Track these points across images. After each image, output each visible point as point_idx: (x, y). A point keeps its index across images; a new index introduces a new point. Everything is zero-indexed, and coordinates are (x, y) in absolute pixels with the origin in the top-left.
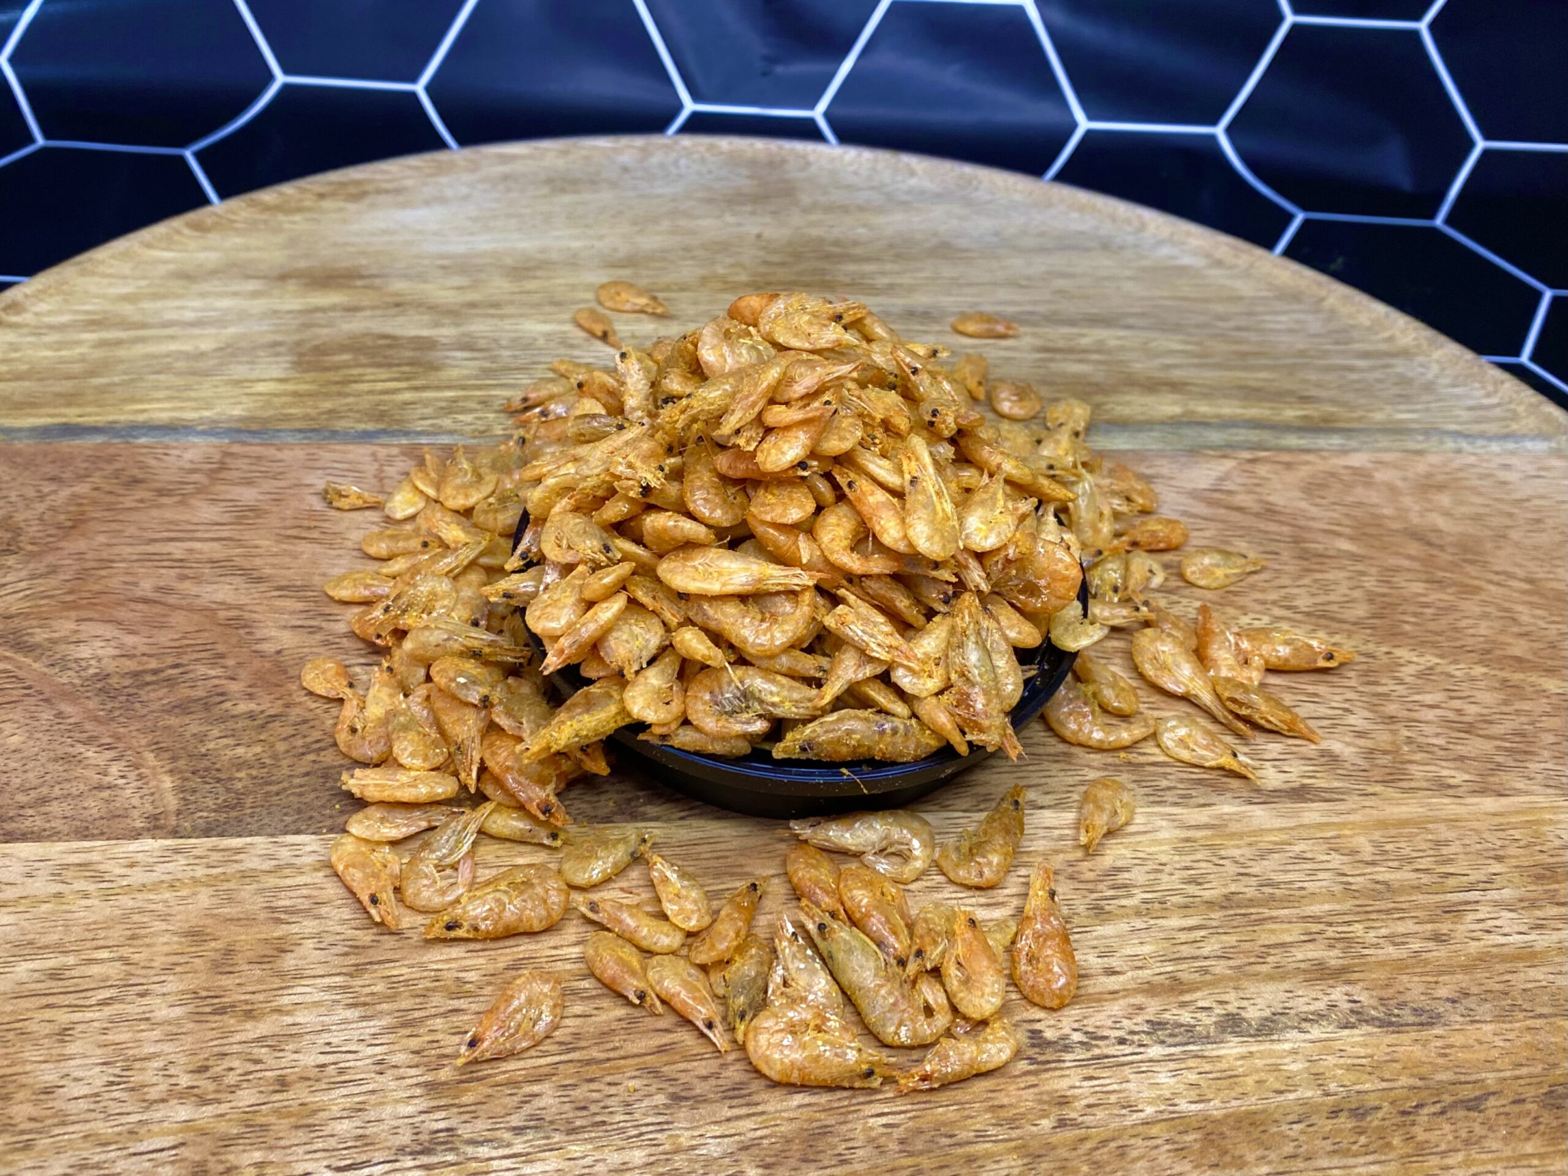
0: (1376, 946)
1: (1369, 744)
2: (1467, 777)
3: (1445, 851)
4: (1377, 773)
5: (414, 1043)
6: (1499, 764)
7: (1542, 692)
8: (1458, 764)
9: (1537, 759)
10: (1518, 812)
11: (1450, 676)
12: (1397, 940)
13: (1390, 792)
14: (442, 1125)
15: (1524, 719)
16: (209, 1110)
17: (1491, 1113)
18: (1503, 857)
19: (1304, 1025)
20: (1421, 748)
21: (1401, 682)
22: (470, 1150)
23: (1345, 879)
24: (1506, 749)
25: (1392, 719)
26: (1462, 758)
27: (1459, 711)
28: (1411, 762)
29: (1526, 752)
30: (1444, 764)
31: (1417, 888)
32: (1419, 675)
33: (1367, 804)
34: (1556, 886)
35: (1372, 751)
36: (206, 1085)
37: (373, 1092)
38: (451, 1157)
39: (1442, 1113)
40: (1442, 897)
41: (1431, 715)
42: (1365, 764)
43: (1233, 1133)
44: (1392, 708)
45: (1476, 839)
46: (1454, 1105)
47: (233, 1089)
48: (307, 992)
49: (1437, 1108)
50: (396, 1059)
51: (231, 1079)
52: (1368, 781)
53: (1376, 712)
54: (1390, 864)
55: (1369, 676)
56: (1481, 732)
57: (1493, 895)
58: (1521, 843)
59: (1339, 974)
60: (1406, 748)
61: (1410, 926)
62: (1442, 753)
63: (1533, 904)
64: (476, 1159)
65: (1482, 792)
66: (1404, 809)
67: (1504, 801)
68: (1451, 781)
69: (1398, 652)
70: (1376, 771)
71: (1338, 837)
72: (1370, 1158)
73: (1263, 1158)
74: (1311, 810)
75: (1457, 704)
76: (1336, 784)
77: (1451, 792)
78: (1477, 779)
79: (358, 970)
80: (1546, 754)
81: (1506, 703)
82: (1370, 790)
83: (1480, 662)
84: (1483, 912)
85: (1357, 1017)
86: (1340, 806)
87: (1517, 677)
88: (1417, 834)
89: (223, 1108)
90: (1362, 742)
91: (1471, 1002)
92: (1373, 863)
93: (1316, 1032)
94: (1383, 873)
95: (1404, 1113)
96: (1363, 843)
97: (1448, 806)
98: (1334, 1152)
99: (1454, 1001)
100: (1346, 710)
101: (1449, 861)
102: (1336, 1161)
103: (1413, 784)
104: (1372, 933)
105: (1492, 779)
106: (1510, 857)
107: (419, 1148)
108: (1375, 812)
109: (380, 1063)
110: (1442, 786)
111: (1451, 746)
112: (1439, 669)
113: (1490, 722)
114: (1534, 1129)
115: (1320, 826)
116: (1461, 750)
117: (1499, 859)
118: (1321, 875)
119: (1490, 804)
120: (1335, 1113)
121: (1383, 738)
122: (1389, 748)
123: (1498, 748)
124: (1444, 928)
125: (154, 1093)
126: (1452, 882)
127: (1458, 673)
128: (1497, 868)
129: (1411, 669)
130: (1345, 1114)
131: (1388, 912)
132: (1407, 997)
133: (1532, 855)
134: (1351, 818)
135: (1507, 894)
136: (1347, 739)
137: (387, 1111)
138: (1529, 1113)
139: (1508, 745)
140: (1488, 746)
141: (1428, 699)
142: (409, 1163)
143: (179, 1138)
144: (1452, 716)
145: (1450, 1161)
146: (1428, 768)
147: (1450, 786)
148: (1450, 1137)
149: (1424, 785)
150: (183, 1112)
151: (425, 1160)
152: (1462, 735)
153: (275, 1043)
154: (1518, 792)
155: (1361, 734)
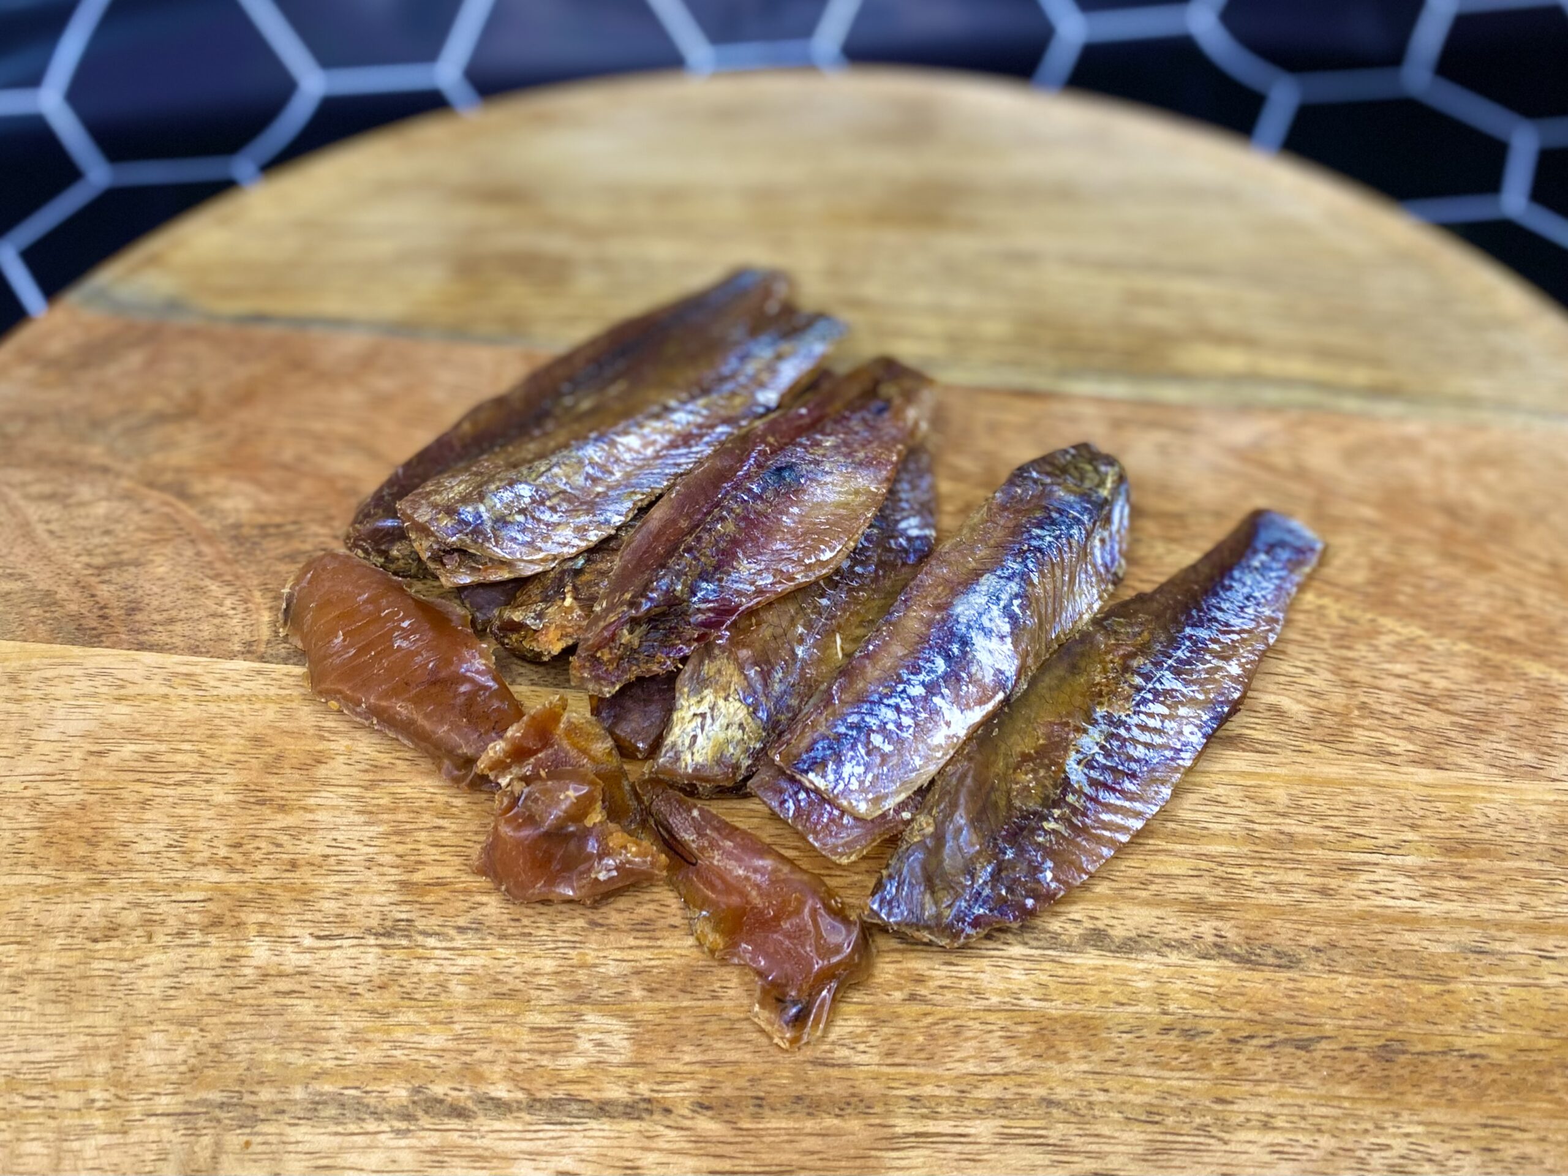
0: (1260, 890)
1: (1321, 704)
2: (1411, 747)
3: (1362, 813)
4: (1319, 733)
5: (400, 849)
6: (1449, 739)
7: (1523, 676)
8: (1407, 734)
9: (1491, 738)
10: (1450, 786)
11: (1429, 648)
12: (1283, 888)
13: (1325, 752)
14: (404, 916)
15: (1493, 699)
16: (235, 877)
17: (1318, 1055)
18: (1420, 826)
19: (1164, 949)
20: (1372, 714)
21: (1376, 649)
22: (420, 939)
23: (1251, 826)
24: (1462, 726)
25: (1353, 683)
26: (1411, 729)
27: (1426, 684)
28: (1357, 726)
29: (1482, 731)
30: (1391, 732)
31: (1321, 844)
32: (1398, 645)
33: (1302, 760)
34: (1465, 861)
35: (1321, 711)
36: (236, 857)
37: (359, 882)
38: (404, 942)
39: (1270, 1047)
40: (1343, 855)
41: (1395, 683)
42: (1310, 723)
43: (1065, 1032)
44: (1356, 674)
45: (1398, 806)
46: (1285, 1042)
47: (255, 864)
48: (329, 797)
49: (1268, 1041)
50: (382, 859)
51: (257, 856)
52: (1308, 739)
53: (1338, 675)
54: (1302, 818)
55: (1343, 639)
56: (1441, 706)
57: (1397, 860)
58: (1443, 816)
59: (1215, 910)
60: (1356, 713)
61: (1299, 877)
62: (1394, 721)
63: (1434, 874)
64: (423, 947)
65: (1421, 763)
66: (1335, 769)
67: (1440, 774)
68: (1392, 749)
69: (1383, 621)
70: (1319, 730)
71: (1259, 786)
72: (1185, 1074)
73: (1085, 1057)
74: (1239, 758)
75: (1425, 677)
76: (1273, 738)
77: (1388, 759)
78: (1420, 749)
79: (372, 785)
80: (1503, 735)
81: (1479, 681)
82: (1307, 747)
83: (1468, 639)
84: (1380, 874)
85: (1220, 950)
86: (1272, 759)
87: (1499, 657)
88: (1339, 794)
89: (246, 877)
90: (1313, 702)
91: (1336, 954)
92: (1283, 815)
93: (1174, 958)
94: (1291, 826)
95: (1233, 1041)
96: (1281, 796)
97: (1381, 772)
98: (1154, 1063)
99: (1318, 950)
100: (1308, 670)
101: (1363, 823)
102: (1152, 1071)
103: (1352, 747)
104: (1260, 878)
105: (1436, 753)
106: (1427, 827)
107: (382, 931)
108: (1303, 768)
109: (370, 860)
110: (1382, 753)
111: (1405, 716)
112: (1421, 641)
113: (1455, 698)
114: (1356, 1075)
115: (1243, 774)
116: (1413, 720)
117: (1414, 827)
118: (1229, 819)
119: (1426, 775)
120: (1166, 1030)
121: (1338, 699)
122: (1339, 710)
123: (1453, 724)
124: (1333, 883)
125: (198, 858)
126: (1357, 842)
127: (1439, 648)
128: (1410, 836)
129: (1391, 638)
130: (1176, 1032)
131: (1283, 861)
132: (1275, 940)
133: (1450, 828)
134: (1278, 771)
135: (1412, 861)
136: (1300, 697)
137: (365, 899)
138: (1356, 1061)
139: (1466, 721)
140: (1445, 720)
141: (1398, 668)
142: (372, 940)
143: (209, 894)
144: (1417, 687)
145: (1262, 1090)
146: (1373, 734)
147: (1389, 754)
148: (1270, 1069)
149: (1362, 748)
150: (216, 875)
151: (384, 941)
152: (1420, 707)
153: (295, 833)
154: (1460, 767)
155: (1315, 694)
